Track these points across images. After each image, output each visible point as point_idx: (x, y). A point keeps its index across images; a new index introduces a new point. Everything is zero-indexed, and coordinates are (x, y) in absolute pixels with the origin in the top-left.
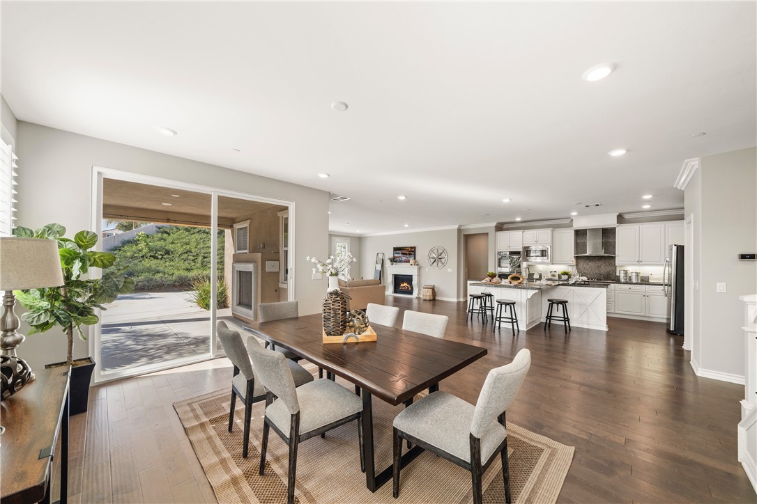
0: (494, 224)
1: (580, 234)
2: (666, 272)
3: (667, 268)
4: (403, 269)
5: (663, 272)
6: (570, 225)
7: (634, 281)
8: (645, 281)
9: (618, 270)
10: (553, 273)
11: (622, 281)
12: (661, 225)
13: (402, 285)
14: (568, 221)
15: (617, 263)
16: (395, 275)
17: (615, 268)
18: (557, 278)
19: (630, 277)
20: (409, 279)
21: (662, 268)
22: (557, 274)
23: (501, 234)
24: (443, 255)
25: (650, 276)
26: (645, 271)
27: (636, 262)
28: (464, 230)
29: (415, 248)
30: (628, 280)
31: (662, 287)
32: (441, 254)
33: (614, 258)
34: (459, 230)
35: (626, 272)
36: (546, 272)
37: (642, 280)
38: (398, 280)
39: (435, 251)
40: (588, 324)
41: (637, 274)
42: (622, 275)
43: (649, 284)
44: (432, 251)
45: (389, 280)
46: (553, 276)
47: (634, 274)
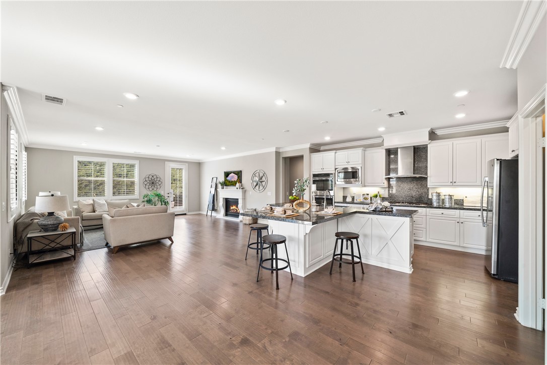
0: (308, 146)
1: (391, 153)
2: (485, 195)
3: (486, 190)
4: (231, 193)
5: (480, 195)
6: (381, 145)
7: (447, 205)
8: (459, 205)
9: (430, 191)
10: (366, 196)
11: (435, 204)
12: (477, 139)
13: (232, 208)
14: (378, 141)
15: (429, 184)
16: (226, 199)
17: (428, 190)
18: (369, 201)
19: (443, 200)
20: (236, 202)
21: (480, 190)
22: (369, 197)
23: (316, 156)
24: (264, 179)
25: (465, 199)
26: (459, 193)
27: (449, 184)
28: (283, 152)
29: (241, 171)
30: (441, 204)
31: (479, 213)
32: (262, 177)
33: (426, 179)
34: (278, 154)
35: (439, 195)
36: (359, 195)
37: (456, 203)
38: (228, 203)
39: (257, 175)
40: (389, 263)
41: (451, 197)
42: (435, 198)
43: (464, 209)
44: (254, 175)
45: (221, 204)
46: (366, 199)
47: (447, 197)
